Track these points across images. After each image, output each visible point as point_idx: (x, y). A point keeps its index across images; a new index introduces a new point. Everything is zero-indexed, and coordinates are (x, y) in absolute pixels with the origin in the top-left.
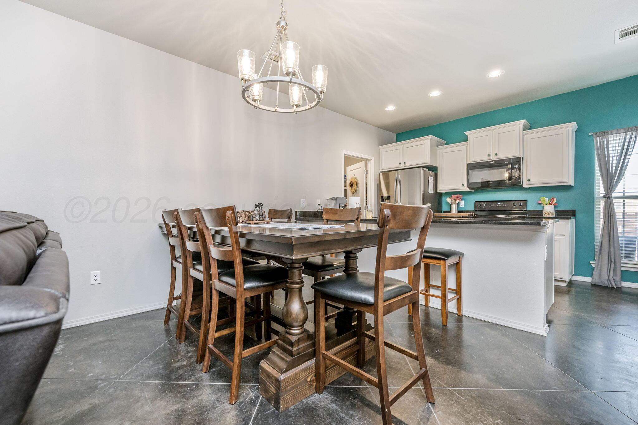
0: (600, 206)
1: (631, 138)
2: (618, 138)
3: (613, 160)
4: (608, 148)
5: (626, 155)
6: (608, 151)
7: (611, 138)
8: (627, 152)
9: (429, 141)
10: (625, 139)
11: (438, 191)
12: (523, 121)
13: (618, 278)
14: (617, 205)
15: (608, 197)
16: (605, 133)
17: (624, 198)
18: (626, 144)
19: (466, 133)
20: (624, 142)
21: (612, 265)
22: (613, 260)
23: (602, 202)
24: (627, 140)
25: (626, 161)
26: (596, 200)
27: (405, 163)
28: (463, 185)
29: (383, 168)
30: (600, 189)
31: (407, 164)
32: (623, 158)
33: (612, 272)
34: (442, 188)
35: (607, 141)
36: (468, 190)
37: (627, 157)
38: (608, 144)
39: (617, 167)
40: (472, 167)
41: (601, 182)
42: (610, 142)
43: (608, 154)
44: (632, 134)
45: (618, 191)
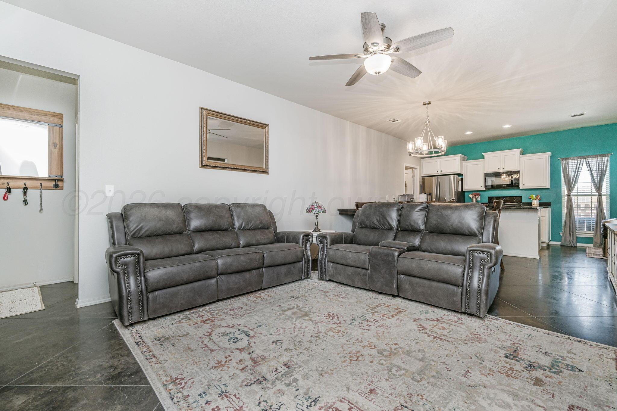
0: (565, 199)
1: (580, 162)
2: (574, 162)
3: (571, 174)
4: (568, 167)
5: (578, 171)
6: (568, 169)
7: (570, 161)
8: (578, 170)
9: (459, 157)
10: (577, 162)
11: (464, 190)
12: (520, 149)
13: (574, 241)
14: (574, 199)
15: (569, 195)
16: (566, 159)
17: (578, 196)
18: (578, 165)
19: (484, 154)
20: (577, 164)
21: (572, 234)
22: (572, 231)
23: (566, 197)
24: (579, 163)
25: (578, 175)
26: (562, 197)
27: (441, 171)
28: (481, 187)
29: (424, 174)
30: (564, 190)
31: (442, 172)
32: (576, 173)
33: (571, 238)
34: (466, 188)
35: (568, 163)
36: (484, 189)
37: (579, 173)
38: (568, 165)
39: (573, 178)
40: (487, 175)
41: (565, 186)
42: (569, 164)
43: (569, 170)
44: (581, 160)
45: (574, 192)
